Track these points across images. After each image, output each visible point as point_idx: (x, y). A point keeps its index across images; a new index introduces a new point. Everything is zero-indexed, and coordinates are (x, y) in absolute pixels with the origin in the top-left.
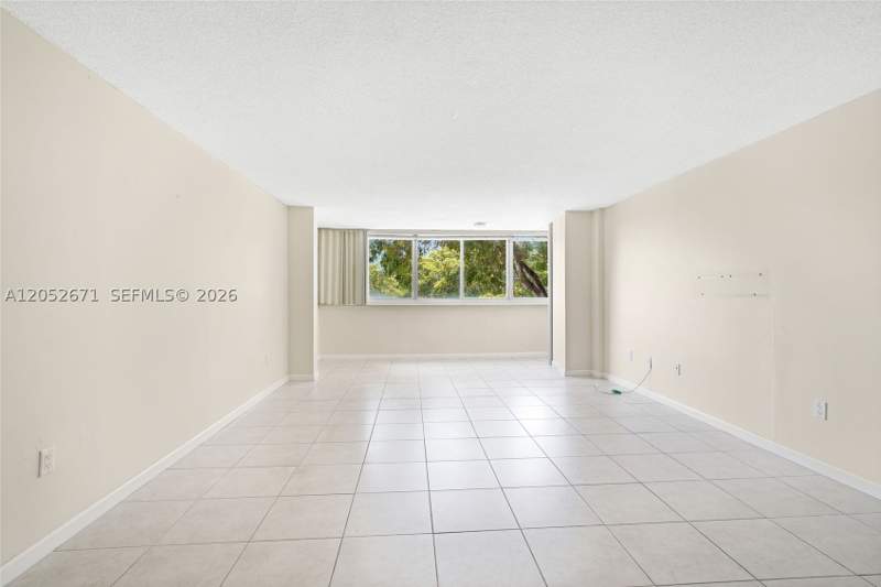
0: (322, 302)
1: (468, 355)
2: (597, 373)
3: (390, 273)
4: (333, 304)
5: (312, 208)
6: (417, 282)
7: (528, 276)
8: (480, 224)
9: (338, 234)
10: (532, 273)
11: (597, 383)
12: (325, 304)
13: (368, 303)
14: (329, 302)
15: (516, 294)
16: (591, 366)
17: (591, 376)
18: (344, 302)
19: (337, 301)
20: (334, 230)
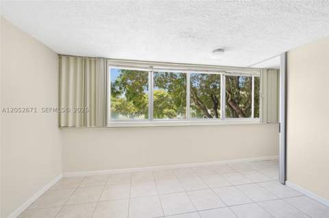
0: (62, 125)
3: (130, 99)
4: (74, 126)
6: (150, 106)
9: (79, 60)
12: (66, 127)
13: (109, 126)
14: (70, 125)
18: (85, 124)
19: (77, 125)
20: (76, 57)
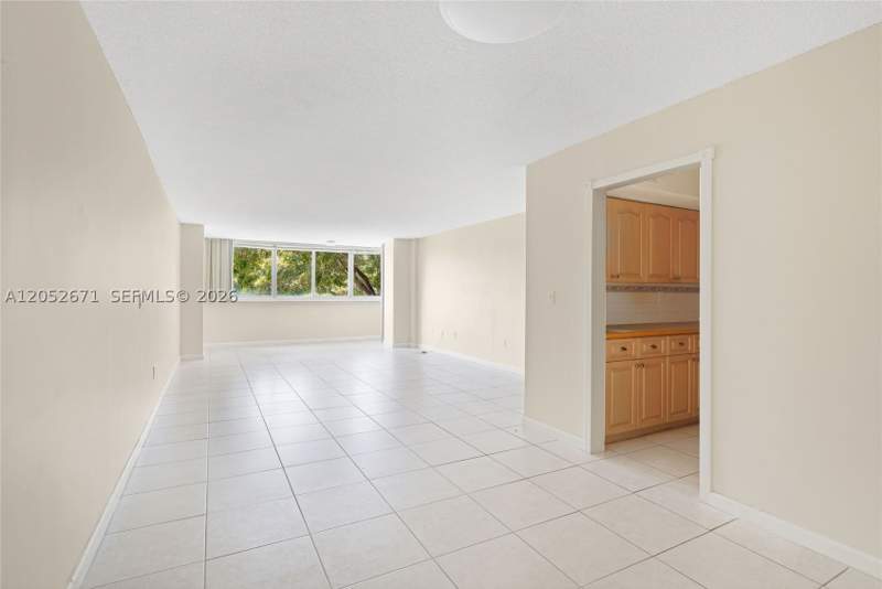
1: (319, 340)
2: (412, 344)
5: (202, 226)
7: (360, 278)
8: (331, 242)
10: (363, 276)
11: (413, 350)
15: (356, 293)
16: (409, 340)
17: (409, 347)
